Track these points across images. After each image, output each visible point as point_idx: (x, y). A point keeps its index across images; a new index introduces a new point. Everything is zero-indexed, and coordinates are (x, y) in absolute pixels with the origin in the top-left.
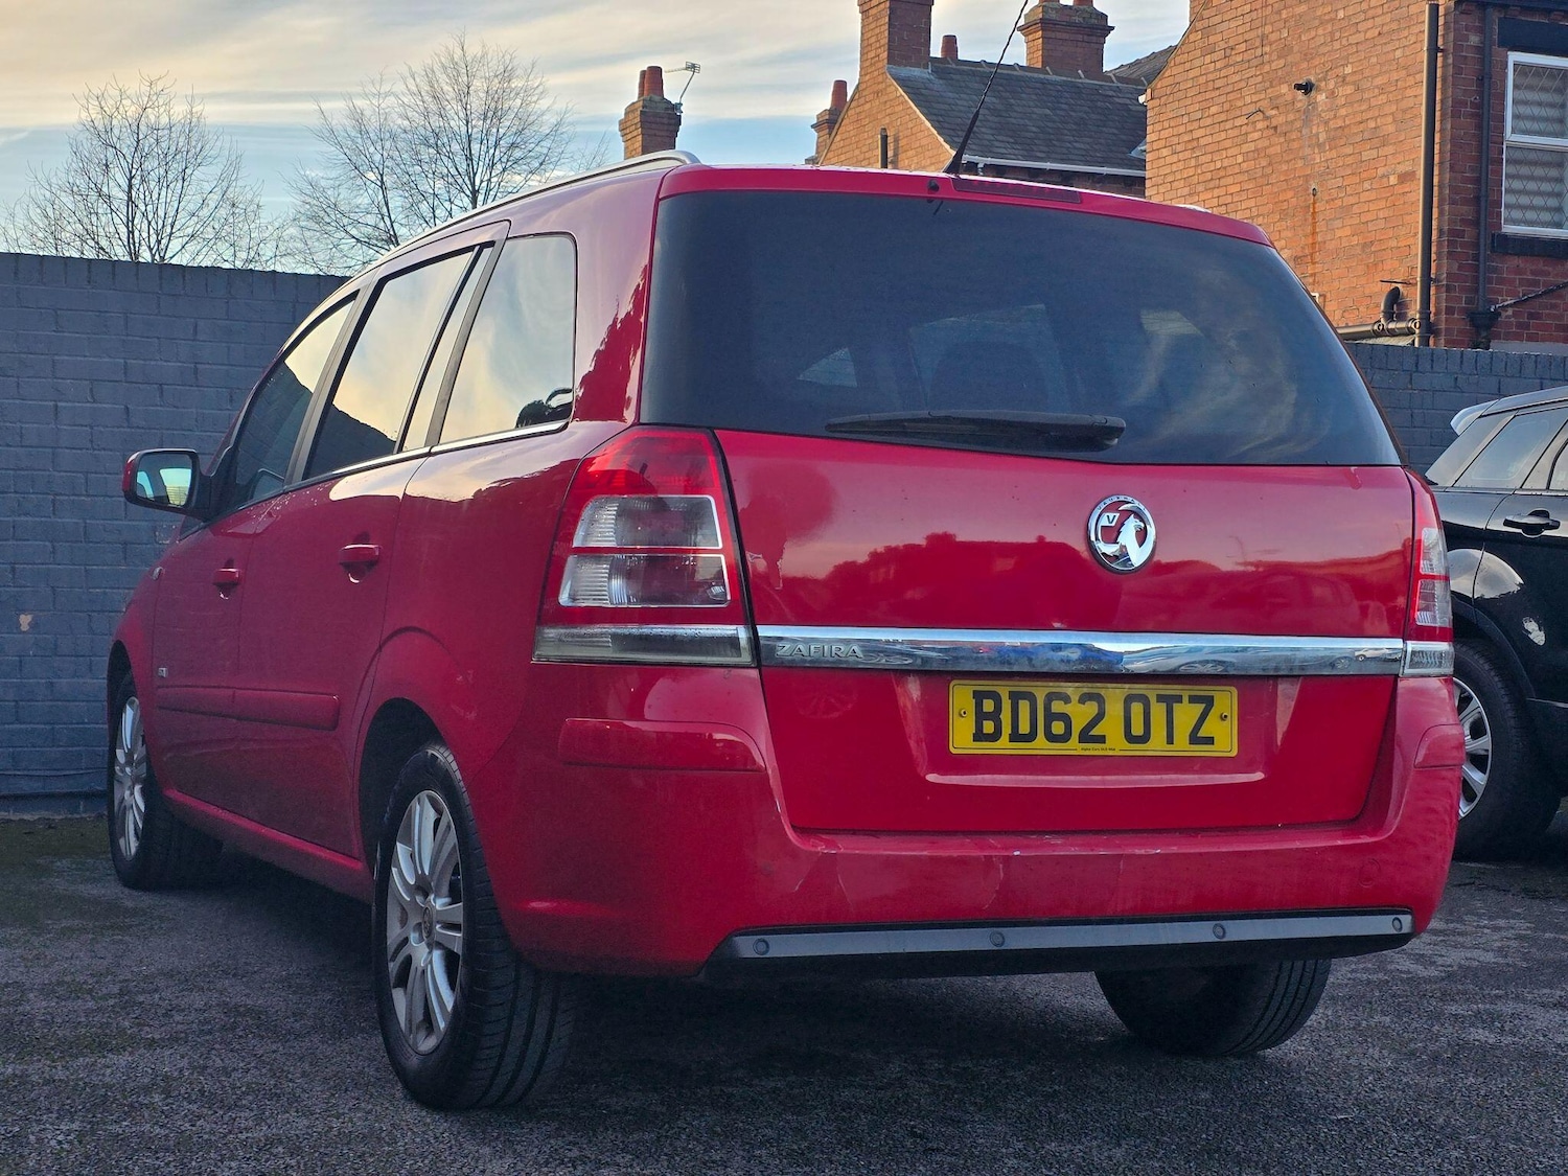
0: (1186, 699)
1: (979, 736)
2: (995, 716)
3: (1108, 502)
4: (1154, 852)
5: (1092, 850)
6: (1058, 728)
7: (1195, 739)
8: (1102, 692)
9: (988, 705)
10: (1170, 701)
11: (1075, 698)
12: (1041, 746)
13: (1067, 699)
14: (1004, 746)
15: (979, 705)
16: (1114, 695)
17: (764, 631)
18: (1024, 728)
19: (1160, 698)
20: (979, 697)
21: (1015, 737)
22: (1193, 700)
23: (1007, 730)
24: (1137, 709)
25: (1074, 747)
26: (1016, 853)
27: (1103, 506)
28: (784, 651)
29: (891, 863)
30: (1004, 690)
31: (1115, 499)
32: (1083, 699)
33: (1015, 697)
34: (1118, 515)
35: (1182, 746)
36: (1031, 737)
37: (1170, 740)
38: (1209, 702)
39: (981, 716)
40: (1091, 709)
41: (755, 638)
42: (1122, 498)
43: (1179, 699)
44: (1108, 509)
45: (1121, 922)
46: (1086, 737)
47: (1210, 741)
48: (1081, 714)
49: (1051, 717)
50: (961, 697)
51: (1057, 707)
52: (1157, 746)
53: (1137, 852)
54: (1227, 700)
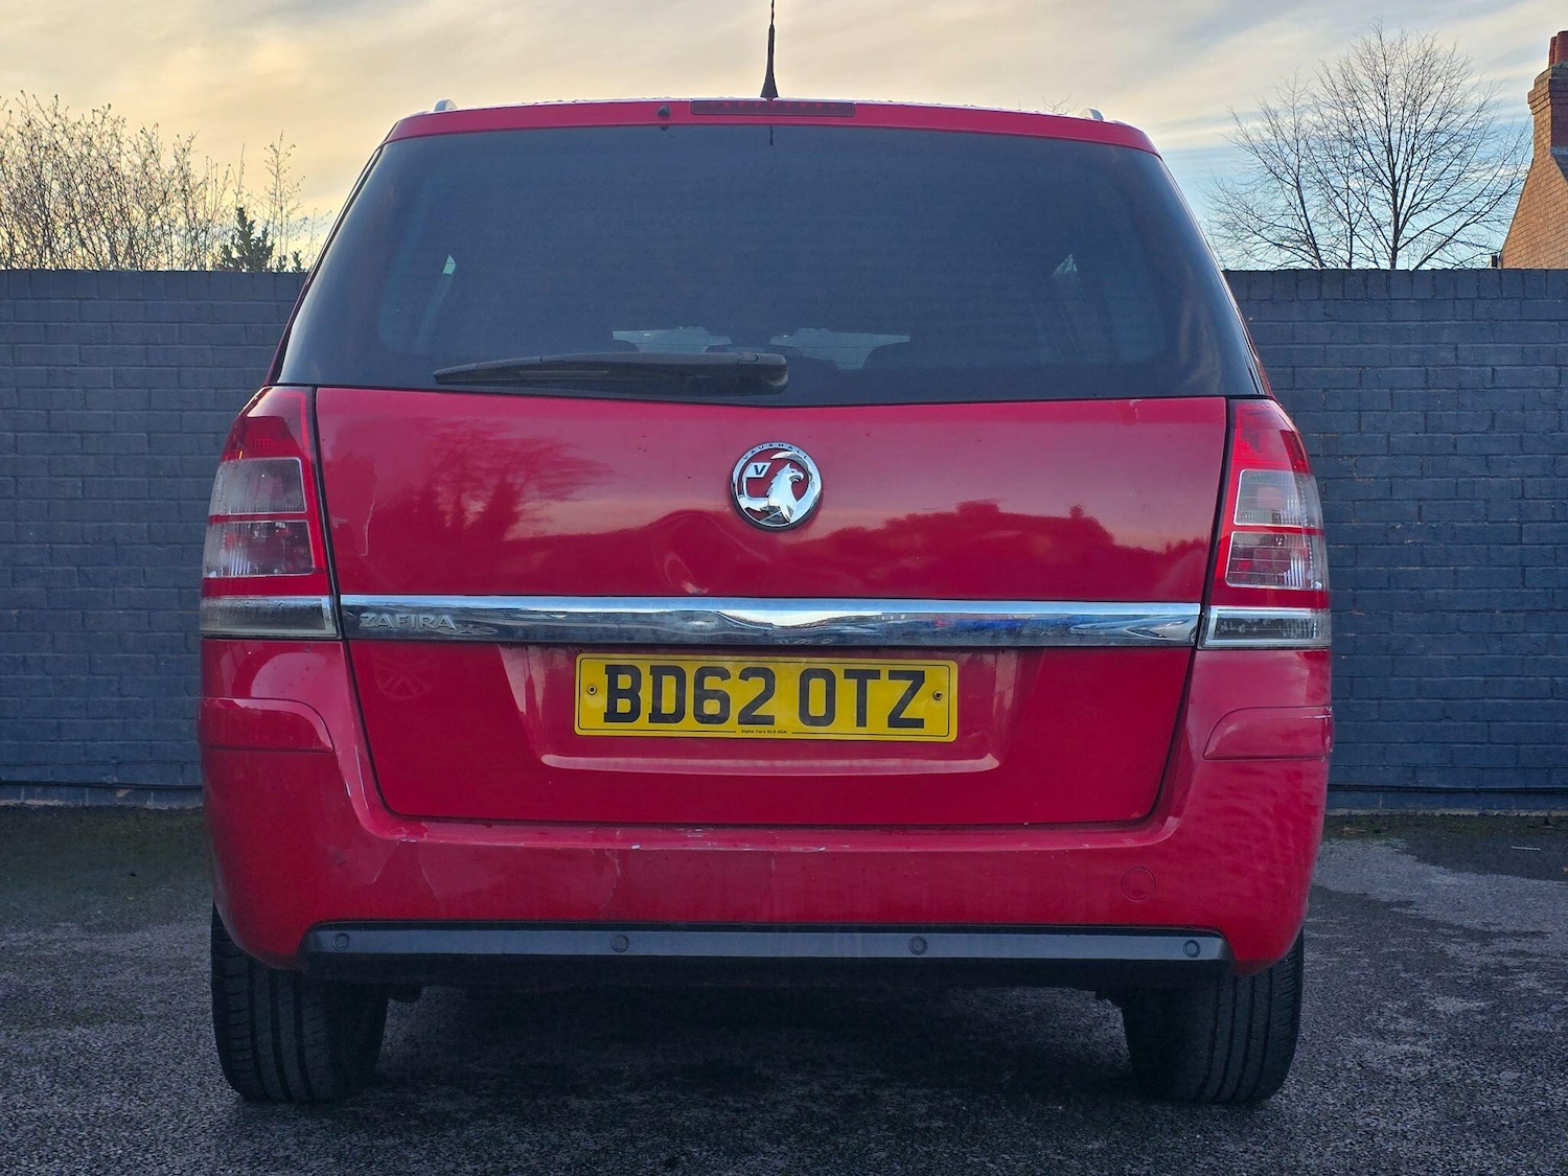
0: (885, 675)
1: (612, 715)
2: (633, 694)
3: (757, 450)
4: (815, 849)
5: (736, 846)
6: (712, 707)
7: (895, 720)
8: (771, 667)
9: (624, 682)
10: (862, 678)
11: (735, 672)
12: (688, 727)
13: (724, 674)
14: (642, 727)
15: (612, 683)
16: (788, 672)
17: (347, 600)
18: (668, 706)
19: (849, 674)
20: (613, 672)
21: (657, 716)
22: (894, 675)
23: (646, 707)
24: (817, 687)
25: (732, 729)
26: (634, 847)
27: (749, 455)
28: (368, 621)
29: (480, 855)
30: (644, 663)
31: (766, 447)
32: (744, 676)
33: (658, 673)
34: (768, 465)
35: (875, 729)
36: (678, 716)
37: (862, 720)
38: (918, 679)
39: (614, 693)
40: (757, 685)
41: (338, 608)
42: (775, 445)
43: (876, 675)
44: (756, 458)
45: (784, 930)
46: (747, 717)
47: (918, 723)
48: (743, 693)
49: (702, 696)
50: (591, 671)
51: (711, 683)
52: (844, 727)
53: (794, 849)
54: (944, 677)
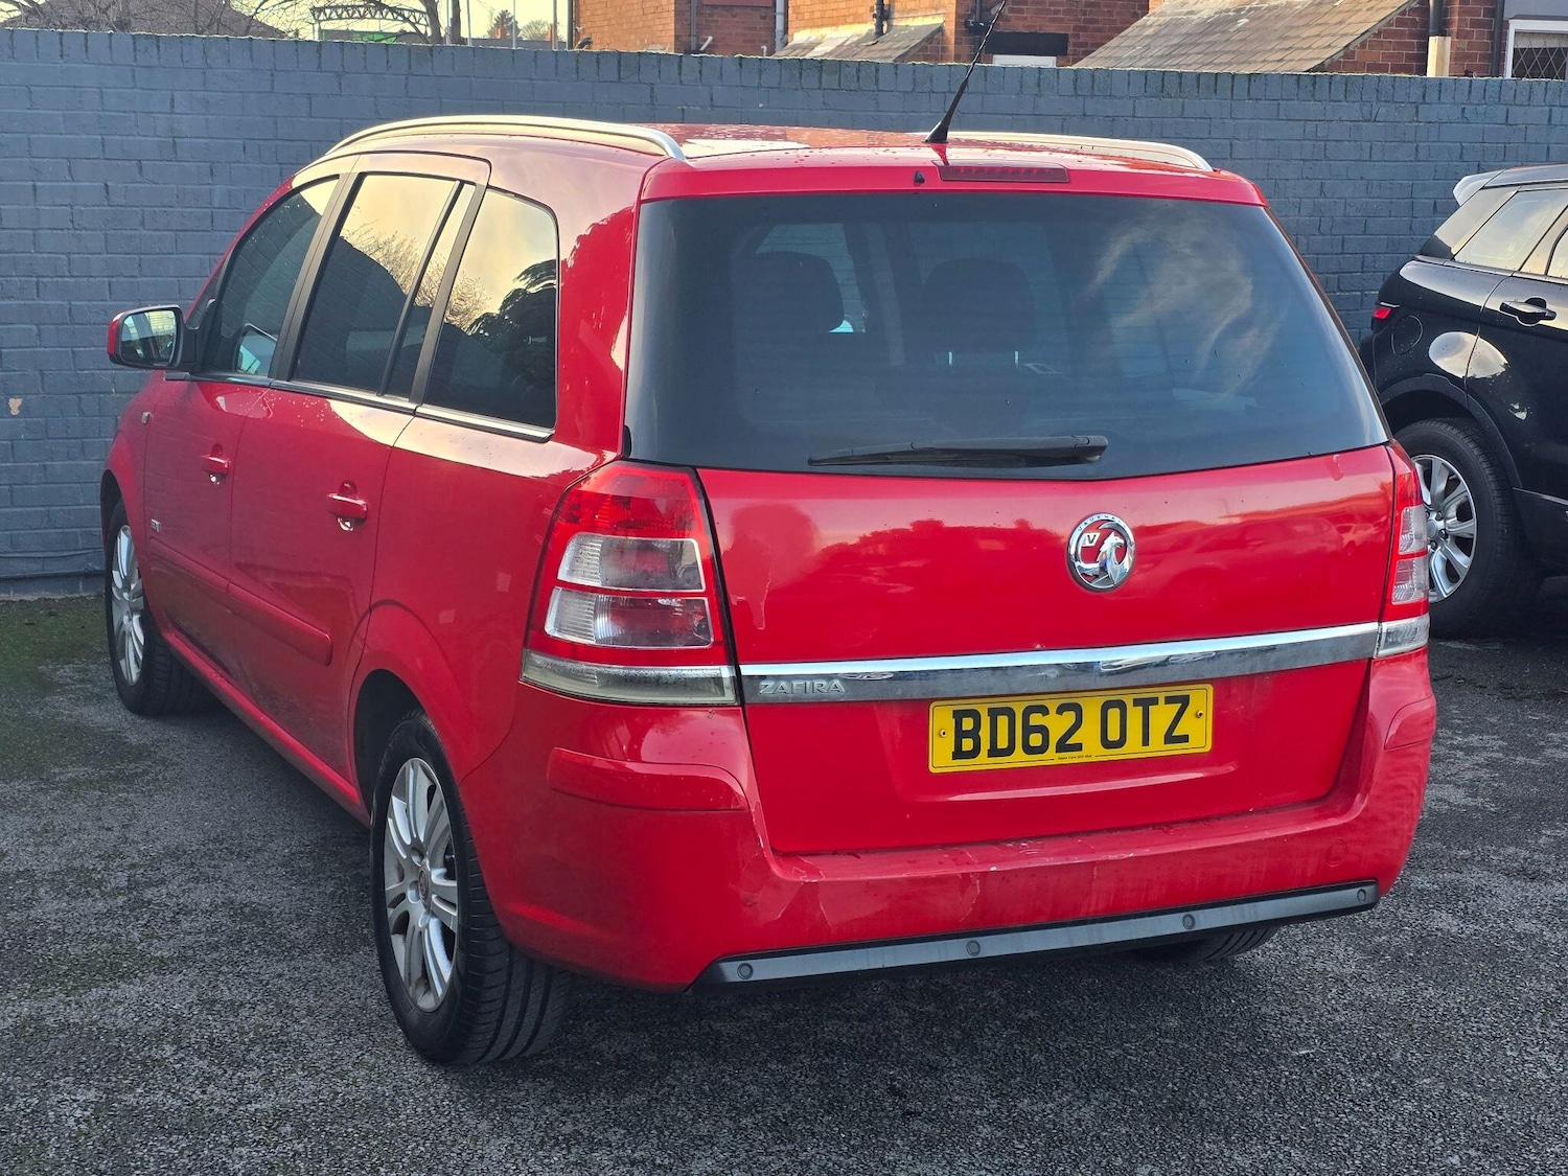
0: (1162, 701)
1: (958, 754)
2: (974, 734)
3: (1089, 522)
4: (1126, 856)
5: (1067, 859)
6: (1036, 740)
7: (1170, 738)
8: (1080, 701)
9: (968, 724)
10: (1146, 704)
11: (1053, 710)
12: (1019, 759)
13: (1044, 711)
14: (983, 762)
15: (958, 725)
16: (1092, 704)
17: (747, 670)
18: (1003, 743)
19: (1137, 702)
20: (959, 716)
21: (994, 752)
22: (1169, 700)
23: (985, 745)
24: (1114, 715)
25: (1051, 757)
26: (992, 869)
27: (1083, 526)
28: (767, 689)
29: (872, 887)
30: (983, 708)
31: (1095, 518)
32: (1061, 710)
33: (994, 714)
34: (1098, 535)
35: (1158, 748)
36: (1009, 751)
37: (1146, 742)
38: (1184, 701)
39: (960, 734)
40: (1069, 718)
41: (738, 680)
42: (1103, 517)
43: (1155, 701)
44: (1089, 528)
45: (1094, 922)
46: (1062, 746)
47: (1185, 739)
48: (1057, 725)
49: (1028, 729)
50: (941, 721)
51: (1036, 719)
52: (1133, 749)
53: (1111, 857)
54: (1202, 698)
